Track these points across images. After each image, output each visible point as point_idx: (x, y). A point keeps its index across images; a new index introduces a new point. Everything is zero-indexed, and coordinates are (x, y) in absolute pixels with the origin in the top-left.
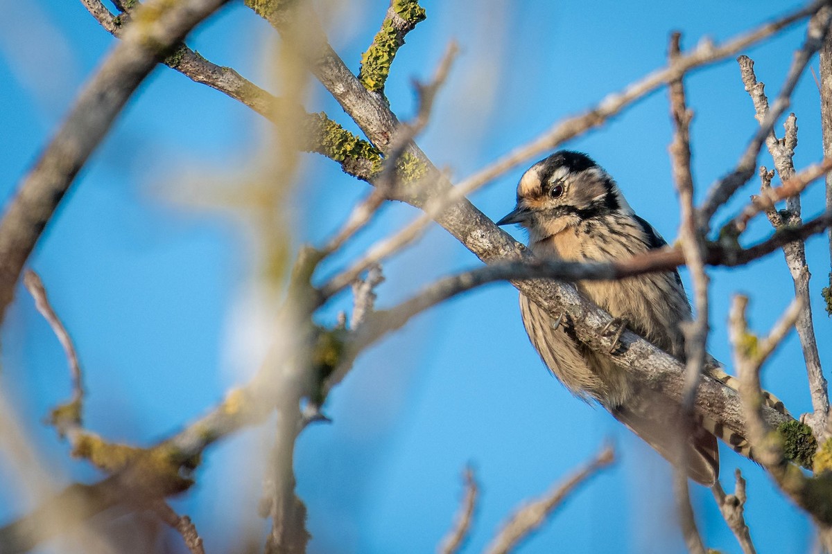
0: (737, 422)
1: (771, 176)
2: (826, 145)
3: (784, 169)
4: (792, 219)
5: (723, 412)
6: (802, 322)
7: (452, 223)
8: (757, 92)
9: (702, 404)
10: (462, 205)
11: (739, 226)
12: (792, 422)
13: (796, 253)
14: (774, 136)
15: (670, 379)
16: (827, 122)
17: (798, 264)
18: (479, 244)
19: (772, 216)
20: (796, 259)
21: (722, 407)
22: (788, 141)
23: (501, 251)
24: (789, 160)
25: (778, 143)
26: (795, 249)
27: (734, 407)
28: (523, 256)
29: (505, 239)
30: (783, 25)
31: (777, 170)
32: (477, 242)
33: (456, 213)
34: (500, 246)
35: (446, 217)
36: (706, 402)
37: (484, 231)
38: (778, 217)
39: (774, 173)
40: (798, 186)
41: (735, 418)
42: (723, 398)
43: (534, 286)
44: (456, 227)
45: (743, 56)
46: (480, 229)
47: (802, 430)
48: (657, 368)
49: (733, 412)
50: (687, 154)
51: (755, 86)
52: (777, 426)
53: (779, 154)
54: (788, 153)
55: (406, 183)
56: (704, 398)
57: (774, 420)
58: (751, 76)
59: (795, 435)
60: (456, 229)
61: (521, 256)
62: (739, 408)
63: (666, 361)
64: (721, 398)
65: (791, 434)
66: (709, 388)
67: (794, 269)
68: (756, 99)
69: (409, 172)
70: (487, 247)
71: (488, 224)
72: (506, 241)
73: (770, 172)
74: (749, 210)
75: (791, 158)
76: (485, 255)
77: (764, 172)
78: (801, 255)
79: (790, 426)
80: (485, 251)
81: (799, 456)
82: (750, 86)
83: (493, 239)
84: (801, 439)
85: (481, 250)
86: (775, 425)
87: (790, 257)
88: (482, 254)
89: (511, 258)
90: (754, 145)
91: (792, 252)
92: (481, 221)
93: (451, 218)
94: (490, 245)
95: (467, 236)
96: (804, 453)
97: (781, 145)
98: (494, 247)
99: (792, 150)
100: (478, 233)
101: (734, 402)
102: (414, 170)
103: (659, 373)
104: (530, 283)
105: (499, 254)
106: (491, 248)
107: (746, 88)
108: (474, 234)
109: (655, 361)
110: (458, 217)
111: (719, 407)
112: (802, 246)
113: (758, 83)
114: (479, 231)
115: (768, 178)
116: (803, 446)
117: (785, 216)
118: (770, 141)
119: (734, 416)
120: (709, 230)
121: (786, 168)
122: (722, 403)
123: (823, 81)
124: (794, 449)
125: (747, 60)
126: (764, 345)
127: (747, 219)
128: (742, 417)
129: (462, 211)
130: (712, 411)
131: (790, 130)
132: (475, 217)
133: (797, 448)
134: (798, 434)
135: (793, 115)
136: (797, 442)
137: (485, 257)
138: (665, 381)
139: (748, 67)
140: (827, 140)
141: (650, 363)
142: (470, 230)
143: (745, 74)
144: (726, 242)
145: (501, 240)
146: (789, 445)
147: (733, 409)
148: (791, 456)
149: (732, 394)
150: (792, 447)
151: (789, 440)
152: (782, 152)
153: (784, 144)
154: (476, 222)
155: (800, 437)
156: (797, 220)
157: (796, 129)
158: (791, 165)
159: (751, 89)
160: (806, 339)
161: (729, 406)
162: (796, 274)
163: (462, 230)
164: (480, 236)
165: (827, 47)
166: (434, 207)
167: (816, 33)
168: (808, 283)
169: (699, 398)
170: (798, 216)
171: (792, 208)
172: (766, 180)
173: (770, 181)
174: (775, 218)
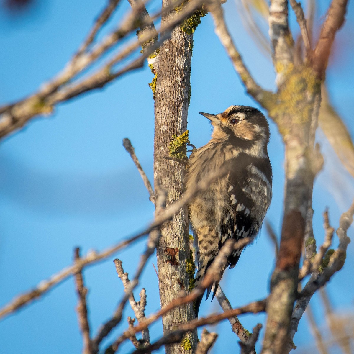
1: (134, 321)
2: (162, 304)
3: (140, 318)
4: (146, 344)
8: (124, 278)
11: (114, 348)
14: (134, 300)
16: (162, 292)
19: (135, 342)
22: (142, 303)
25: (136, 304)
30: (132, 240)
31: (137, 318)
38: (138, 343)
39: (135, 320)
45: (116, 259)
50: (85, 311)
51: (123, 275)
53: (137, 310)
54: (142, 309)
58: (121, 269)
68: (124, 282)
73: (133, 319)
75: (144, 312)
77: (130, 319)
82: (121, 274)
97: (138, 305)
99: (144, 307)
107: (119, 276)
113: (125, 273)
115: (132, 322)
117: (142, 342)
118: (132, 303)
120: (98, 350)
121: (141, 317)
123: (159, 270)
125: (119, 261)
127: (118, 344)
131: (143, 297)
135: (144, 289)
139: (119, 265)
140: (163, 301)
143: (118, 269)
152: (139, 309)
153: (140, 305)
156: (148, 344)
157: (146, 296)
158: (144, 315)
159: (121, 276)
165: (161, 253)
167: (151, 245)
170: (148, 342)
171: (145, 338)
172: (131, 324)
173: (133, 324)
174: (136, 343)
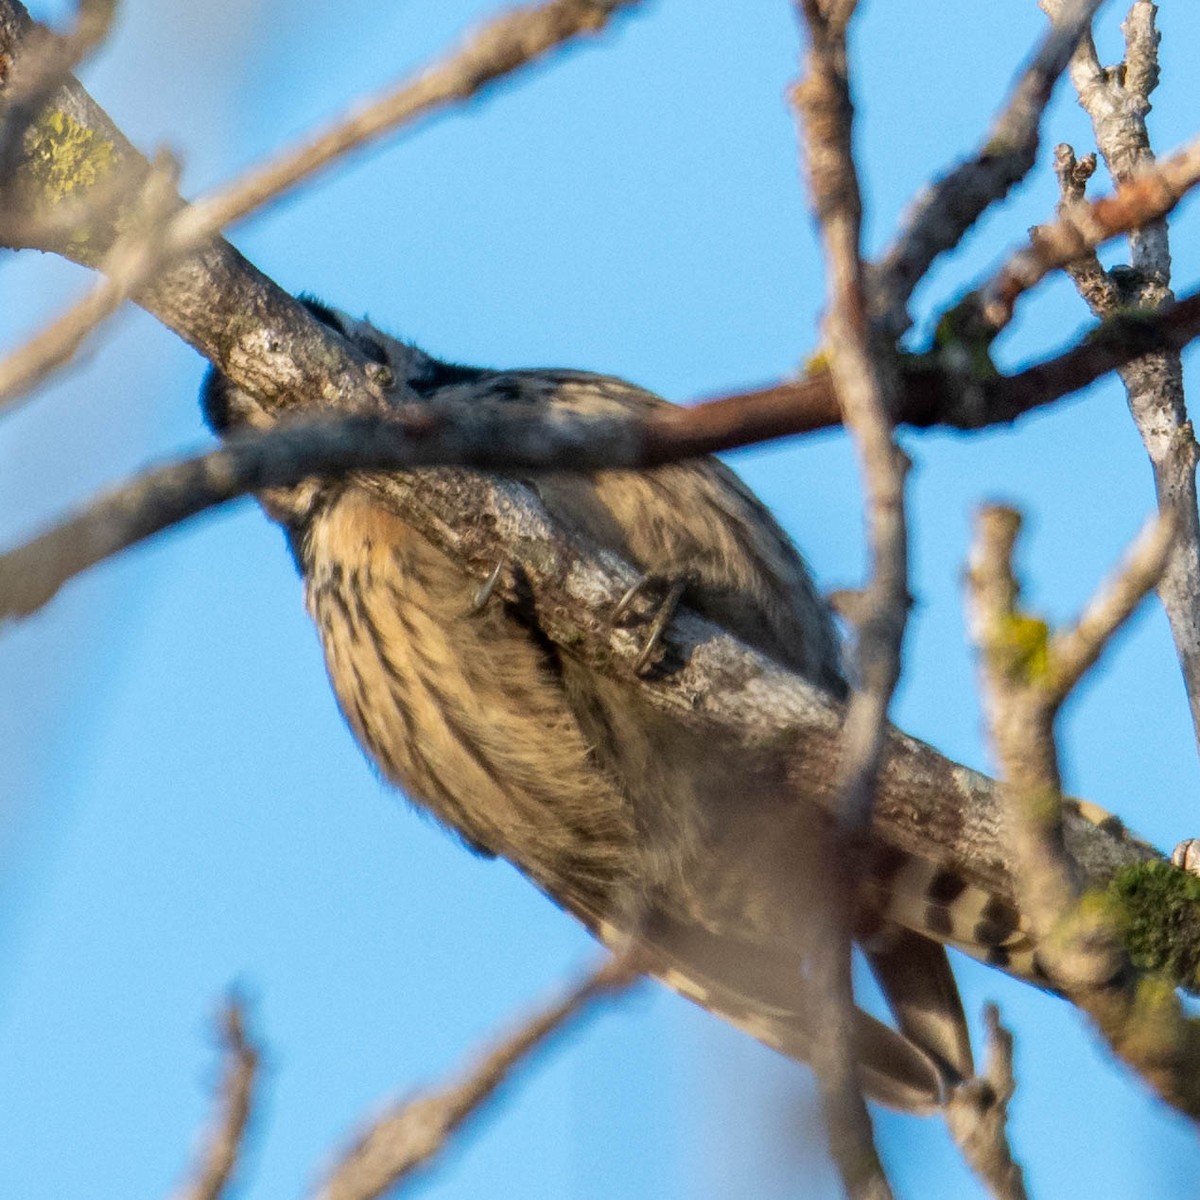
0: (998, 867)
1: (1088, 171)
3: (1121, 153)
4: (1147, 293)
5: (957, 837)
6: (1176, 583)
7: (188, 311)
9: (899, 815)
10: (216, 260)
11: (992, 312)
12: (1152, 866)
13: (1159, 389)
14: (1094, 56)
15: (807, 747)
17: (1164, 420)
18: (264, 370)
19: (1090, 283)
20: (1159, 405)
21: (955, 824)
22: (1134, 71)
23: (328, 389)
24: (1137, 127)
25: (1104, 77)
26: (1155, 377)
27: (985, 824)
28: (390, 402)
29: (337, 357)
31: (1104, 153)
32: (256, 363)
33: (200, 283)
34: (325, 373)
35: (173, 294)
36: (909, 809)
37: (279, 333)
38: (1107, 288)
39: (1094, 164)
40: (1156, 199)
41: (989, 854)
42: (955, 800)
43: (421, 489)
44: (200, 321)
46: (267, 326)
47: (1182, 888)
48: (769, 716)
49: (986, 838)
50: (842, 108)
52: (1111, 877)
53: (1107, 109)
54: (1132, 105)
55: (57, 198)
56: (904, 801)
57: (1099, 860)
59: (1160, 901)
60: (198, 328)
61: (382, 404)
62: (1002, 826)
63: (796, 696)
64: (950, 798)
65: (1150, 897)
66: (916, 771)
67: (1154, 432)
69: (64, 167)
70: (286, 379)
71: (290, 313)
72: (342, 361)
73: (1082, 159)
74: (1021, 266)
75: (1142, 122)
76: (280, 399)
77: (1068, 159)
78: (1173, 393)
79: (1145, 876)
80: (281, 388)
81: (1171, 961)
83: (303, 356)
84: (1177, 913)
85: (270, 387)
86: (1103, 875)
87: (1142, 400)
88: (272, 399)
89: (353, 408)
90: (1032, 82)
91: (1148, 384)
92: (268, 304)
93: (183, 297)
94: (296, 373)
95: (229, 348)
96: (1186, 952)
97: (1114, 84)
98: (308, 379)
99: (1145, 97)
100: (260, 338)
101: (988, 810)
102: (78, 163)
103: (776, 729)
104: (409, 478)
105: (322, 397)
106: (299, 380)
108: (250, 340)
109: (764, 695)
110: (205, 294)
111: (946, 825)
112: (1175, 370)
114: (264, 333)
115: (1077, 175)
116: (1184, 932)
117: (1127, 282)
118: (1081, 72)
119: (988, 850)
120: (909, 324)
121: (1128, 148)
122: (954, 813)
124: (1157, 943)
126: (1066, 648)
127: (1013, 291)
128: (1008, 853)
129: (216, 277)
130: (927, 834)
131: (1138, 41)
132: (252, 293)
133: (1165, 936)
134: (1169, 898)
136: (1166, 921)
137: (283, 405)
138: (794, 752)
141: (750, 701)
142: (239, 331)
144: (956, 358)
145: (327, 359)
146: (1143, 931)
147: (985, 830)
148: (1150, 961)
149: (983, 788)
150: (1153, 936)
151: (1145, 915)
152: (1118, 103)
153: (1122, 82)
154: (257, 309)
155: (1174, 906)
156: (1161, 294)
157: (1156, 38)
158: (1143, 139)
160: (1189, 632)
161: (974, 822)
162: (1162, 446)
163: (216, 329)
164: (267, 346)
166: (127, 262)
168: (1193, 472)
169: (889, 800)
170: (1163, 282)
171: (1145, 262)
172: (1073, 182)
173: (1082, 186)
174: (1097, 289)
